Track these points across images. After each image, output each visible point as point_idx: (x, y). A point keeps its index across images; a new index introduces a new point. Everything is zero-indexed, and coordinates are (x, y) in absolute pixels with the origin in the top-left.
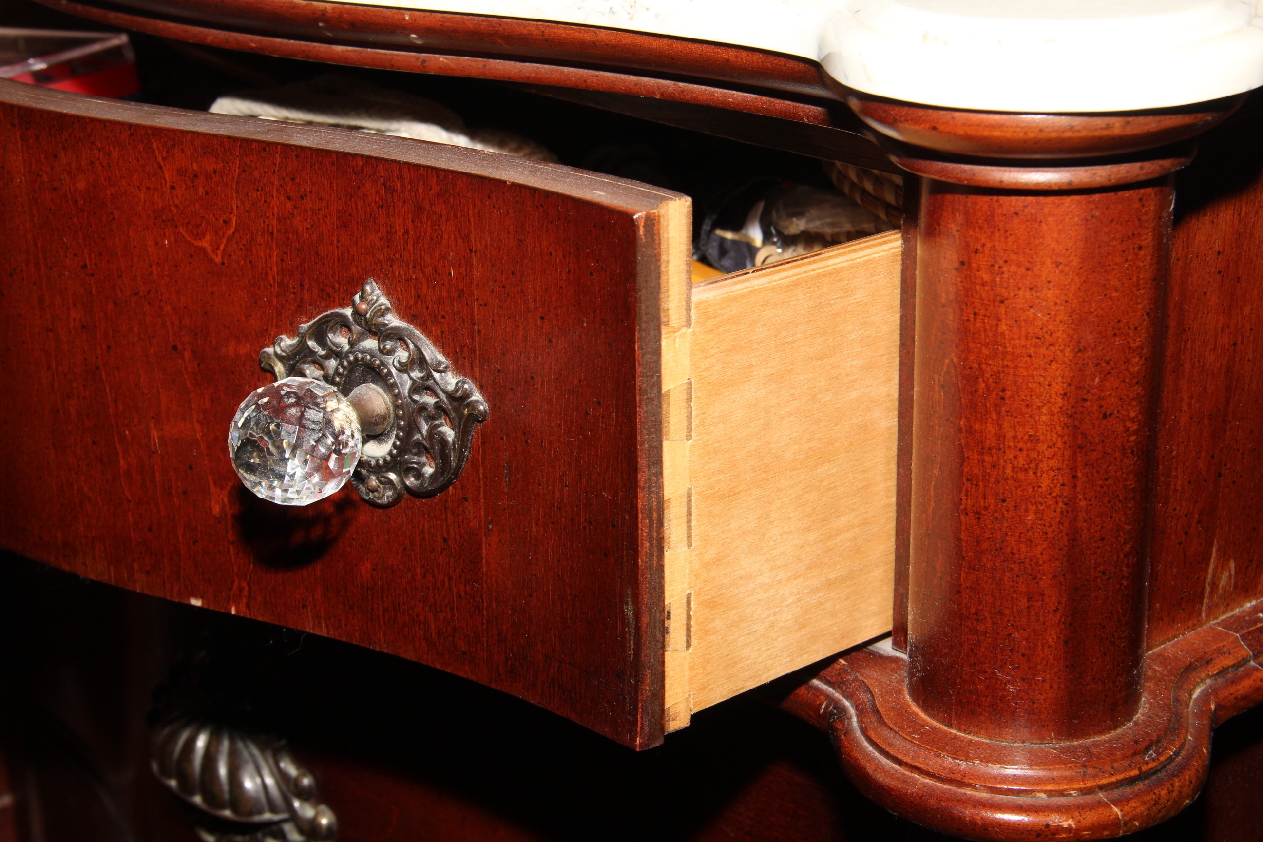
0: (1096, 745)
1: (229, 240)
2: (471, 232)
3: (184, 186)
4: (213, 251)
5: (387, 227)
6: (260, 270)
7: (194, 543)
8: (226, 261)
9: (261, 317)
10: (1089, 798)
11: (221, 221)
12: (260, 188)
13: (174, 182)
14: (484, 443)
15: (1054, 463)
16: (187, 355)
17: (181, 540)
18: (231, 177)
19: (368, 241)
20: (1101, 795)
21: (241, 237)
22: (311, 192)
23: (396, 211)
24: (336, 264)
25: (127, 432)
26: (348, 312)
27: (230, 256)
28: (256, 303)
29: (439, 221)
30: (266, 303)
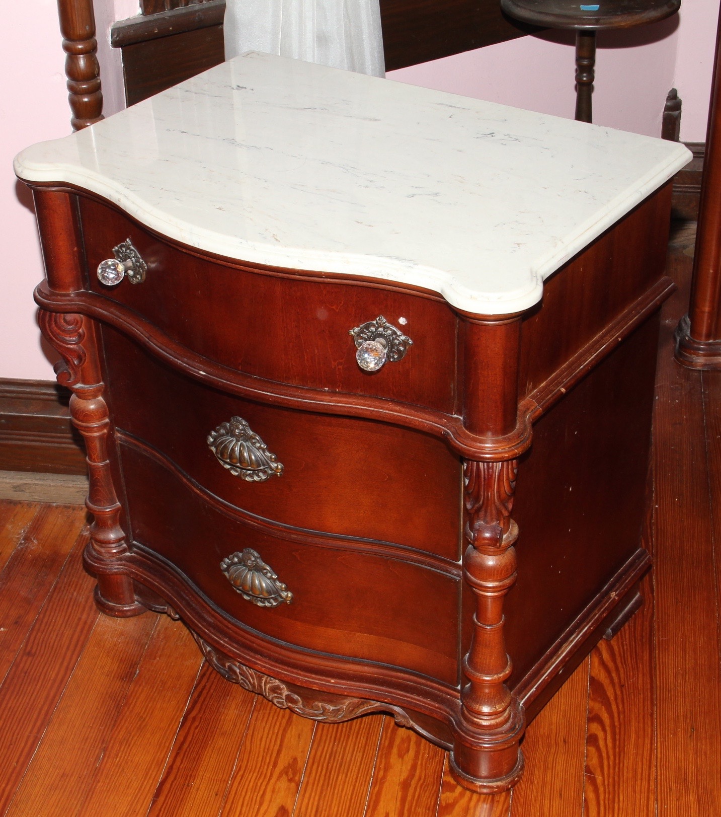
0: (510, 436)
1: (341, 307)
3: (329, 295)
4: (336, 309)
6: (349, 313)
8: (340, 311)
9: (349, 323)
10: (510, 449)
11: (339, 302)
12: (350, 295)
13: (326, 294)
15: (500, 379)
16: (327, 332)
17: (323, 374)
19: (381, 307)
20: (513, 448)
23: (389, 301)
25: (308, 351)
26: (375, 322)
28: (348, 320)
30: (351, 320)
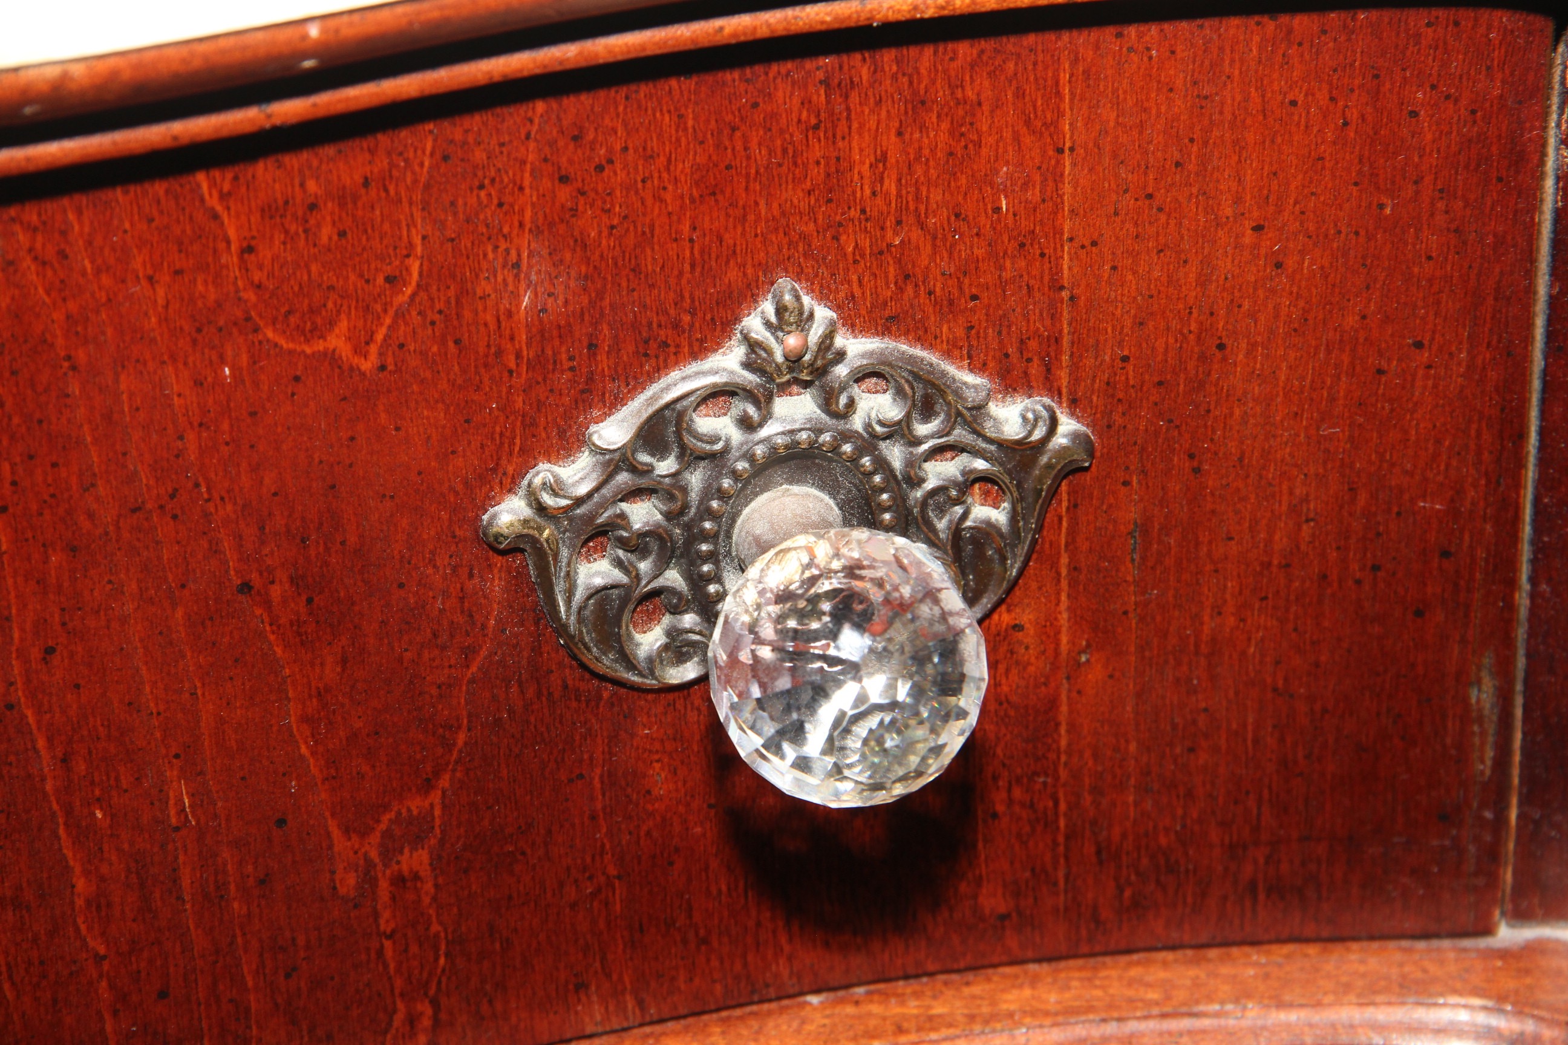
1: (400, 315)
2: (1061, 114)
3: (279, 237)
4: (356, 351)
5: (827, 164)
6: (482, 350)
7: (288, 976)
8: (390, 360)
9: (482, 446)
11: (380, 280)
12: (486, 182)
13: (253, 238)
14: (1076, 506)
16: (277, 591)
17: (250, 984)
18: (409, 181)
19: (775, 205)
21: (432, 299)
22: (625, 149)
23: (855, 125)
24: (687, 275)
25: (99, 815)
27: (401, 346)
28: (467, 421)
29: (974, 115)
30: (496, 413)
